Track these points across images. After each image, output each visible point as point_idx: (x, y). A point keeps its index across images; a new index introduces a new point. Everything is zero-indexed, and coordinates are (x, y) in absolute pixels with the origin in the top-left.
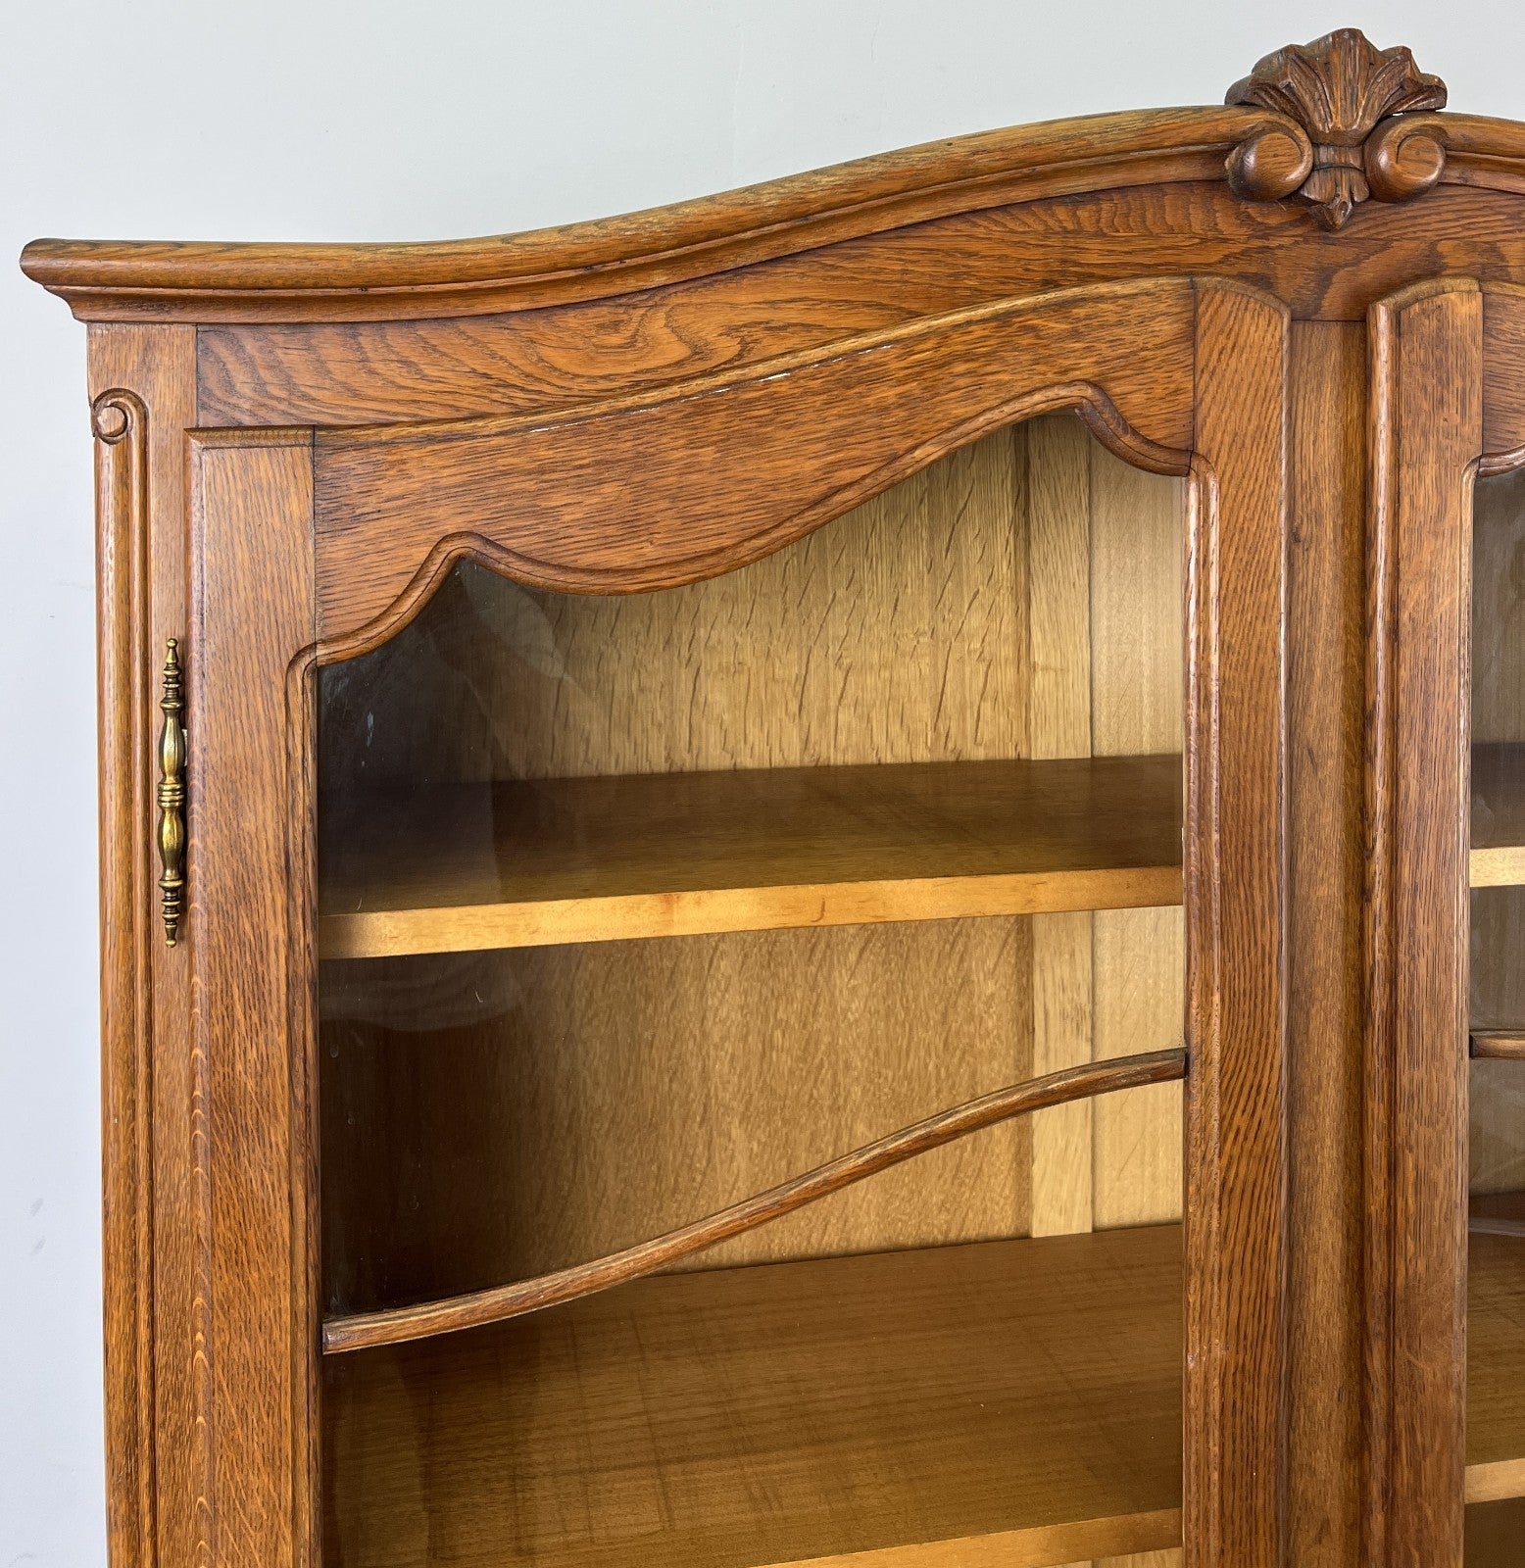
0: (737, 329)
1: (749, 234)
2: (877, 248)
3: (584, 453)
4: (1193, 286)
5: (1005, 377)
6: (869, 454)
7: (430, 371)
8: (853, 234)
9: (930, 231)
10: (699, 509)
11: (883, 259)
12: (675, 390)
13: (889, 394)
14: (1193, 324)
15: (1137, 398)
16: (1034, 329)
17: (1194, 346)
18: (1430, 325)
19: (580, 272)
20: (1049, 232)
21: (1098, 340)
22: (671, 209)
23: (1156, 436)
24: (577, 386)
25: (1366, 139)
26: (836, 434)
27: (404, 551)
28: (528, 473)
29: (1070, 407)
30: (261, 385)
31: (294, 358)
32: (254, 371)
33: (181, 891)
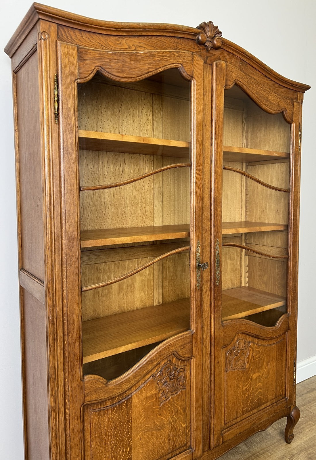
0: (135, 45)
1: (138, 30)
2: (153, 38)
3: (116, 58)
4: (193, 54)
5: (171, 60)
6: (154, 67)
7: (92, 41)
8: (150, 34)
9: (160, 37)
10: (131, 70)
11: (154, 39)
12: (128, 52)
13: (156, 59)
14: (193, 59)
15: (187, 68)
16: (174, 54)
17: (193, 62)
18: (220, 66)
19: (115, 29)
20: (175, 42)
21: (182, 58)
23: (189, 74)
24: (113, 48)
25: (213, 38)
26: (150, 63)
27: (91, 67)
28: (108, 59)
29: (178, 68)
30: (67, 37)
31: (72, 33)
32: (66, 34)
33: (58, 115)
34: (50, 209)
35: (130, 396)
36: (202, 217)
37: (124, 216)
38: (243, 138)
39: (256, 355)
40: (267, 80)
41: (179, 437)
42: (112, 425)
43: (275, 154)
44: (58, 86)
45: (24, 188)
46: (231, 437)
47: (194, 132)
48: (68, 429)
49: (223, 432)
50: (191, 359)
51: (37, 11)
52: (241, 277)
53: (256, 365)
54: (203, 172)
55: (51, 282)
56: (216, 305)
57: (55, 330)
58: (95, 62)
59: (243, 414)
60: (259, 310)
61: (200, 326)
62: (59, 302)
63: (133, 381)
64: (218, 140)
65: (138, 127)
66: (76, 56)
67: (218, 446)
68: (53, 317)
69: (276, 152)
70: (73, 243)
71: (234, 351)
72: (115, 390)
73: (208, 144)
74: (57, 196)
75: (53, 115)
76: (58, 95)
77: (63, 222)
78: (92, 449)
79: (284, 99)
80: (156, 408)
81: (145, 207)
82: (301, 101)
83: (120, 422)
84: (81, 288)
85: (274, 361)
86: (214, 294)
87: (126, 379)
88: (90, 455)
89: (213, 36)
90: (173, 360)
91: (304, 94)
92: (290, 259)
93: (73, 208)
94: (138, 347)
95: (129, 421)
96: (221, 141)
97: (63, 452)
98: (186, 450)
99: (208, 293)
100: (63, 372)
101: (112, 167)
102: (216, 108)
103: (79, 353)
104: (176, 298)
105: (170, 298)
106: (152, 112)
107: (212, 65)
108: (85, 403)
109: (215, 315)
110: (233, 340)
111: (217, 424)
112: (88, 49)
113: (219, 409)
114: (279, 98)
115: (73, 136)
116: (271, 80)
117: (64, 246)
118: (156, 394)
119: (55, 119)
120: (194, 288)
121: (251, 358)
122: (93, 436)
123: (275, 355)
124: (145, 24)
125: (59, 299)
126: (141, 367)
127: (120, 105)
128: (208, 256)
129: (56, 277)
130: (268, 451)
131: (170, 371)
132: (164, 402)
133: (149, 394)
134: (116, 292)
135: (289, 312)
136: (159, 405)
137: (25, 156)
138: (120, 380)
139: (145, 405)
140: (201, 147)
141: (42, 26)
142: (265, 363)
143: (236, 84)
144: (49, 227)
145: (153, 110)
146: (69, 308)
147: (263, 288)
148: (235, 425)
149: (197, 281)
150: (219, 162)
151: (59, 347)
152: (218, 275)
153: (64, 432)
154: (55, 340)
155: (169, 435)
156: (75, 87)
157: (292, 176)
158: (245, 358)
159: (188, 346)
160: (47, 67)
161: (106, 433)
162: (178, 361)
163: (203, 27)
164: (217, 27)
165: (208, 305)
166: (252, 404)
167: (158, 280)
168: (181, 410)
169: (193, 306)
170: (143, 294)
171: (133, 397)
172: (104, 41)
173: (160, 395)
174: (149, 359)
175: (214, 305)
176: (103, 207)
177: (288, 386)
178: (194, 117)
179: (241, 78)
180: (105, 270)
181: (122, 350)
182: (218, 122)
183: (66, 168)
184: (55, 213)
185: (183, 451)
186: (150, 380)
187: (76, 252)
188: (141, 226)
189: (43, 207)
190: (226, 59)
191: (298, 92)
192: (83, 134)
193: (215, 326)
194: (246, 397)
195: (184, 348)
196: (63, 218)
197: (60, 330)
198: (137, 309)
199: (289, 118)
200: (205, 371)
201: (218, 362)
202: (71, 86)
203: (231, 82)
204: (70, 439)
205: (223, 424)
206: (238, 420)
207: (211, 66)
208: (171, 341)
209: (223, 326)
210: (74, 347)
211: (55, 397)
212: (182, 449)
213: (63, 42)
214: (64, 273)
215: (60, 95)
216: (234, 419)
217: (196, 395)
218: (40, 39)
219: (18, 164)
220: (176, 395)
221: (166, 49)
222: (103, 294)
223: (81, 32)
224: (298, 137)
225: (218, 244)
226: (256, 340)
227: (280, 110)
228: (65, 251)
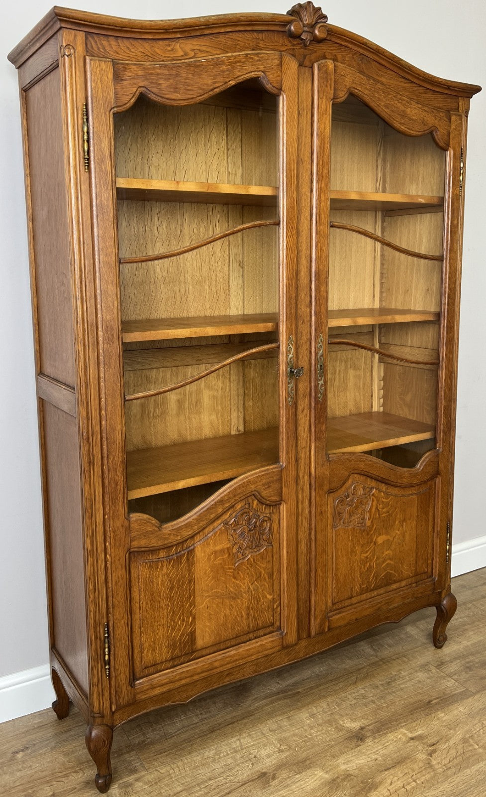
0: (193, 50)
1: (197, 28)
2: (221, 36)
3: (166, 72)
4: (281, 54)
5: (247, 68)
6: (222, 81)
7: (133, 50)
9: (231, 34)
10: (189, 88)
11: (222, 38)
12: (183, 61)
13: (225, 68)
14: (281, 62)
15: (271, 76)
16: (252, 58)
17: (282, 67)
18: (324, 69)
19: (164, 31)
20: (253, 38)
21: (264, 62)
22: (183, 19)
23: (275, 85)
24: (162, 58)
25: (313, 26)
26: (215, 75)
27: (131, 89)
28: (155, 75)
29: (258, 77)
30: (99, 49)
31: (105, 43)
32: (97, 45)
33: (89, 159)
34: (81, 288)
35: (192, 548)
36: (297, 300)
37: (184, 299)
38: (377, 170)
39: (383, 508)
40: (405, 83)
41: (262, 612)
42: (167, 583)
43: (420, 200)
44: (87, 119)
45: (41, 259)
46: (342, 623)
47: (283, 173)
48: (110, 581)
49: (329, 615)
50: (280, 504)
51: (59, 17)
52: (372, 396)
53: (382, 523)
54: (298, 233)
55: (84, 386)
56: (317, 430)
57: (91, 450)
58: (138, 81)
59: (362, 594)
60: (391, 442)
61: (294, 459)
62: (95, 414)
63: (196, 527)
64: (321, 183)
65: (204, 162)
66: (111, 76)
67: (321, 633)
68: (88, 432)
69: (422, 197)
70: (112, 335)
71: (347, 499)
72: (172, 537)
73: (305, 189)
74: (90, 271)
75: (82, 160)
76: (88, 133)
77: (99, 306)
78: (141, 611)
79: (433, 112)
80: (230, 568)
81: (216, 286)
82: (466, 112)
83: (179, 581)
84: (124, 396)
85: (413, 520)
86: (315, 414)
87: (187, 524)
88: (139, 620)
89: (314, 23)
90: (253, 504)
91: (471, 99)
92: (442, 366)
93: (111, 287)
94: (203, 483)
95: (191, 581)
96: (327, 184)
97: (104, 611)
98: (272, 632)
99: (307, 412)
100: (102, 507)
101: (165, 224)
102: (318, 134)
103: (122, 482)
104: (265, 425)
105: (255, 425)
106: (225, 136)
107: (312, 67)
108: (132, 550)
109: (317, 444)
110: (344, 483)
111: (320, 602)
112: (128, 64)
113: (323, 580)
114: (425, 111)
115: (109, 188)
116: (412, 82)
117: (101, 339)
118: (228, 549)
119: (85, 166)
120: (284, 404)
121: (375, 511)
122: (143, 595)
123: (414, 511)
124: (207, 18)
125: (95, 410)
126: (208, 509)
127: (176, 129)
128: (306, 359)
129: (91, 380)
130: (405, 656)
131: (249, 519)
132: (240, 562)
133: (219, 547)
134: (175, 412)
135: (439, 447)
136: (233, 564)
137: (42, 214)
138: (178, 524)
139: (214, 561)
140: (295, 195)
141: (66, 36)
142: (397, 522)
143: (351, 94)
144: (80, 313)
145: (227, 133)
146: (108, 422)
147: (404, 413)
148: (349, 608)
149: (288, 394)
150: (322, 216)
151: (96, 473)
152: (321, 387)
153: (105, 586)
154: (91, 463)
155: (248, 608)
156: (111, 119)
157: (447, 235)
158: (364, 510)
159: (276, 486)
160: (73, 94)
161: (160, 593)
162: (260, 506)
163: (296, 12)
164: (320, 9)
165: (306, 430)
166: (376, 579)
167: (236, 398)
168: (265, 575)
169: (283, 430)
170: (214, 417)
171: (196, 550)
172: (149, 49)
173: (234, 551)
174: (219, 498)
175: (315, 430)
176: (152, 286)
177: (437, 560)
178: (283, 151)
179: (360, 85)
180: (157, 379)
181: (181, 485)
182: (321, 155)
183: (101, 232)
184: (88, 294)
185: (269, 633)
186: (220, 527)
187: (116, 348)
188: (210, 315)
189: (72, 287)
190: (335, 56)
191: (460, 98)
192: (122, 183)
193: (317, 460)
194: (366, 569)
195: (269, 487)
196: (99, 301)
197: (97, 451)
198: (206, 439)
199: (442, 142)
200: (302, 524)
201: (321, 512)
202: (106, 118)
203: (343, 92)
204: (113, 594)
205: (330, 604)
206: (354, 600)
207: (311, 69)
208: (250, 476)
209: (329, 461)
210: (117, 475)
211: (93, 537)
212: (268, 630)
213: (93, 58)
214: (102, 375)
215: (91, 132)
216: (348, 599)
217: (287, 556)
218: (63, 56)
219: (31, 223)
220: (258, 553)
221: (240, 50)
222: (155, 415)
223: (117, 40)
224: (459, 172)
225: (321, 341)
226: (383, 487)
227: (426, 130)
228: (102, 346)
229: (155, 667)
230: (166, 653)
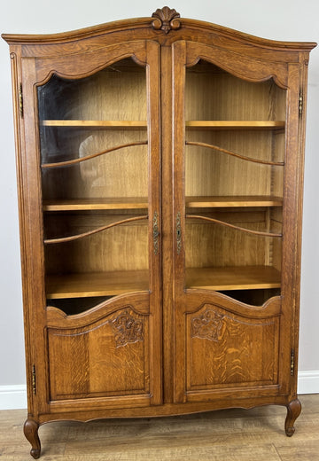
0: (87, 46)
1: (87, 33)
3: (68, 61)
4: (146, 41)
5: (122, 52)
6: (104, 62)
7: (50, 51)
9: (112, 33)
10: (82, 68)
11: (106, 37)
14: (146, 46)
15: (139, 55)
16: (125, 46)
17: (146, 49)
18: (179, 46)
19: (67, 38)
20: (128, 34)
21: (133, 48)
23: (142, 60)
26: (100, 59)
27: (47, 72)
28: (61, 63)
29: (130, 57)
30: (29, 52)
31: (33, 49)
33: (22, 112)
34: (20, 180)
35: (87, 332)
39: (232, 330)
40: (248, 47)
41: (136, 380)
42: (71, 350)
44: (22, 91)
46: (198, 399)
47: (149, 113)
48: (35, 342)
49: (187, 392)
50: (149, 315)
51: (5, 39)
53: (232, 340)
55: (21, 233)
57: (25, 268)
58: (50, 67)
59: (214, 384)
61: (158, 289)
63: (89, 320)
66: (34, 66)
67: (180, 402)
68: (23, 259)
70: (36, 207)
71: (201, 319)
72: (73, 324)
73: (167, 122)
74: (25, 171)
76: (22, 98)
78: (55, 363)
79: (271, 64)
80: (113, 349)
83: (78, 350)
85: (259, 342)
86: (175, 261)
87: (82, 318)
88: (54, 367)
89: (170, 19)
90: (130, 312)
91: (310, 52)
93: (34, 180)
95: (87, 351)
98: (144, 393)
99: (170, 260)
100: (31, 300)
102: (174, 87)
103: (41, 288)
107: (171, 46)
108: (48, 327)
109: (176, 281)
110: (200, 309)
111: (179, 382)
114: (264, 65)
116: (254, 46)
117: (29, 208)
118: (112, 337)
120: (151, 253)
121: (226, 331)
122: (56, 354)
123: (260, 336)
125: (28, 247)
126: (96, 311)
128: (170, 226)
131: (127, 321)
132: (120, 346)
133: (105, 335)
135: (282, 295)
136: (115, 347)
138: (77, 317)
139: (102, 342)
141: (11, 49)
142: (245, 341)
143: (202, 60)
144: (19, 194)
149: (154, 248)
150: (180, 138)
151: (28, 281)
152: (179, 245)
153: (33, 344)
154: (25, 275)
155: (126, 375)
156: (35, 89)
158: (216, 329)
159: (145, 304)
160: (15, 78)
161: (66, 355)
162: (135, 314)
163: (157, 14)
164: (174, 10)
165: (169, 271)
166: (227, 376)
168: (138, 357)
169: (151, 270)
171: (90, 334)
172: (59, 49)
173: (116, 339)
174: (104, 306)
175: (175, 272)
178: (148, 99)
179: (207, 53)
182: (176, 100)
183: (28, 151)
184: (23, 184)
186: (106, 323)
190: (189, 37)
191: (300, 53)
193: (176, 291)
194: (218, 368)
195: (139, 304)
197: (29, 269)
199: (282, 85)
200: (167, 330)
203: (194, 59)
204: (36, 349)
205: (188, 385)
206: (209, 387)
208: (126, 295)
209: (186, 293)
211: (26, 316)
212: (141, 392)
214: (30, 228)
216: (203, 385)
217: (153, 348)
220: (133, 343)
221: (118, 42)
223: (40, 46)
224: (296, 104)
225: (179, 216)
226: (233, 316)
227: (267, 78)
228: (30, 212)
229: (63, 396)
230: (69, 390)
